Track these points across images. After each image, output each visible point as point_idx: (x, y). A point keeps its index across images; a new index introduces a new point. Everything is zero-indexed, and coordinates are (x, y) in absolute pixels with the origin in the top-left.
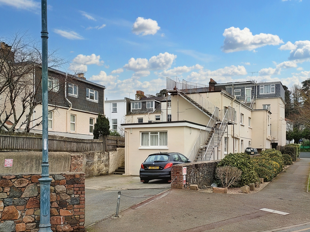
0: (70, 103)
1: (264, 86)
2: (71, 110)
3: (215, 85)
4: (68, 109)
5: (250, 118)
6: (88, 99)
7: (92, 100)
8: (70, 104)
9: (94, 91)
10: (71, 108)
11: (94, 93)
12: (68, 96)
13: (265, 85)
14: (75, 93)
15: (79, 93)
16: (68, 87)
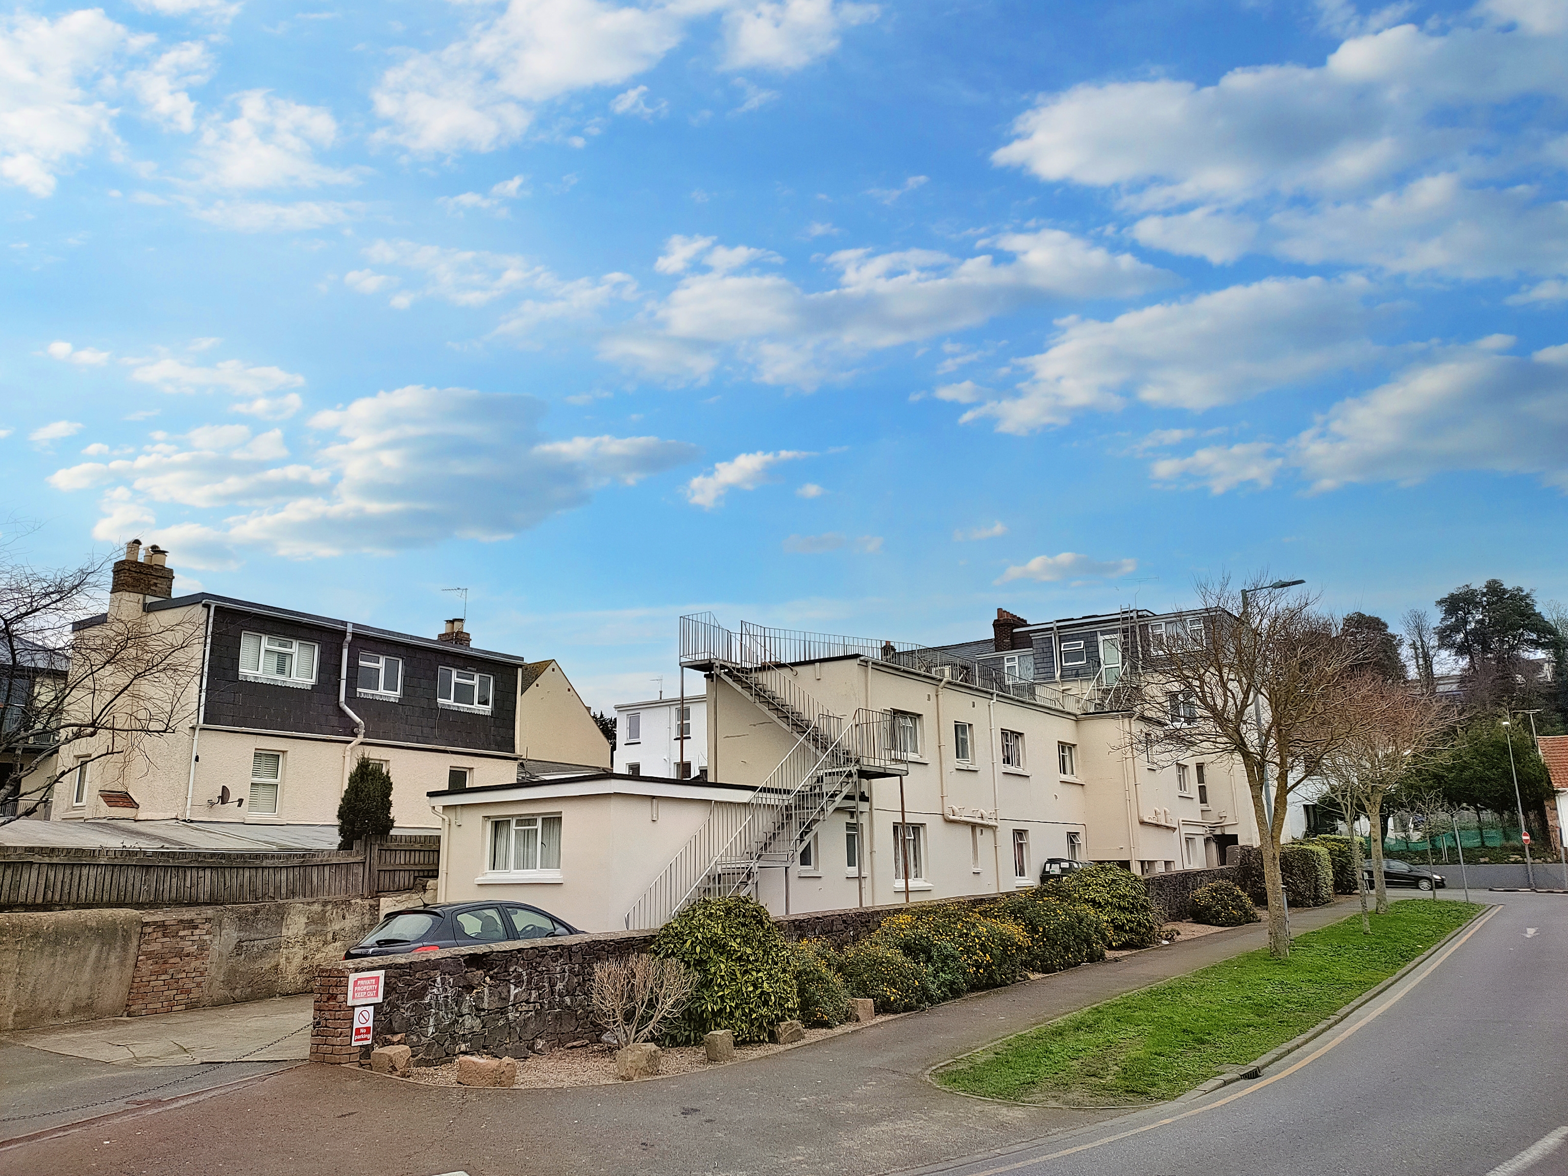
0: (358, 719)
1: (1163, 624)
2: (362, 743)
3: (1015, 631)
4: (350, 742)
5: (1074, 745)
6: (448, 702)
7: (464, 707)
8: (357, 725)
9: (477, 677)
10: (360, 738)
11: (476, 682)
12: (352, 698)
13: (1166, 623)
14: (390, 685)
15: (404, 685)
16: (353, 666)
